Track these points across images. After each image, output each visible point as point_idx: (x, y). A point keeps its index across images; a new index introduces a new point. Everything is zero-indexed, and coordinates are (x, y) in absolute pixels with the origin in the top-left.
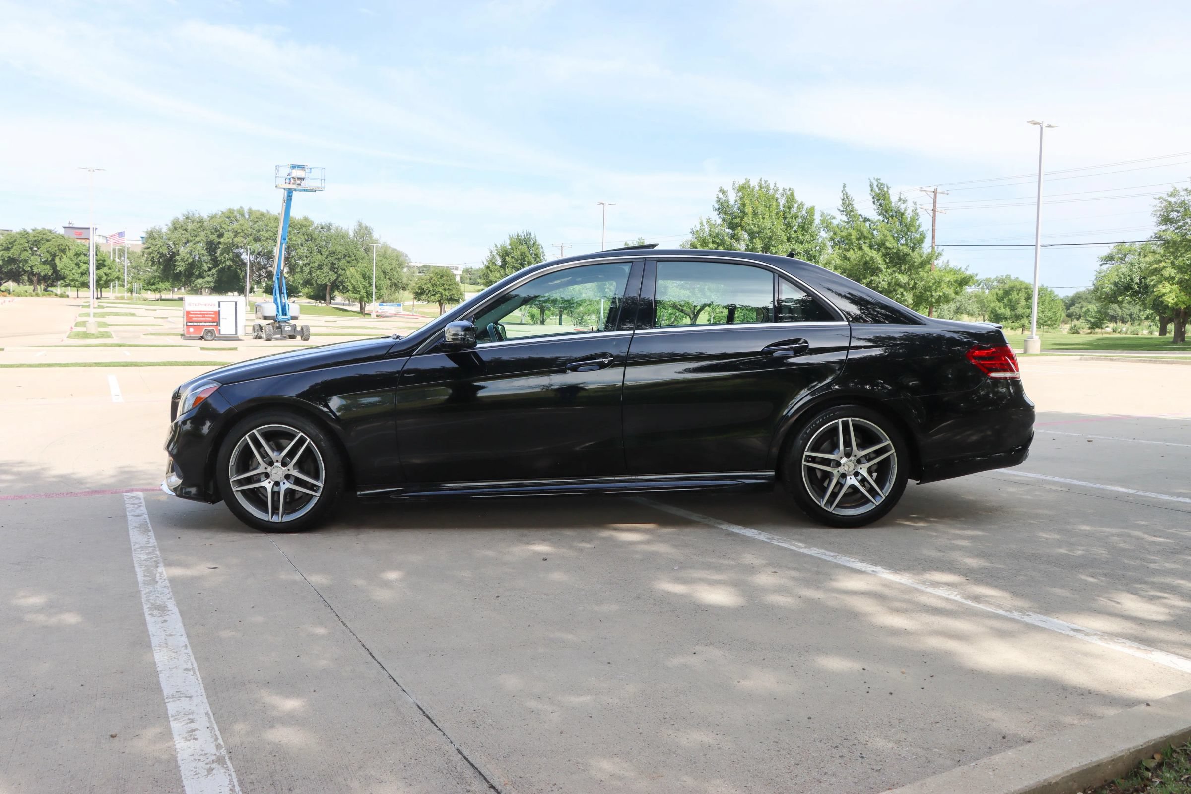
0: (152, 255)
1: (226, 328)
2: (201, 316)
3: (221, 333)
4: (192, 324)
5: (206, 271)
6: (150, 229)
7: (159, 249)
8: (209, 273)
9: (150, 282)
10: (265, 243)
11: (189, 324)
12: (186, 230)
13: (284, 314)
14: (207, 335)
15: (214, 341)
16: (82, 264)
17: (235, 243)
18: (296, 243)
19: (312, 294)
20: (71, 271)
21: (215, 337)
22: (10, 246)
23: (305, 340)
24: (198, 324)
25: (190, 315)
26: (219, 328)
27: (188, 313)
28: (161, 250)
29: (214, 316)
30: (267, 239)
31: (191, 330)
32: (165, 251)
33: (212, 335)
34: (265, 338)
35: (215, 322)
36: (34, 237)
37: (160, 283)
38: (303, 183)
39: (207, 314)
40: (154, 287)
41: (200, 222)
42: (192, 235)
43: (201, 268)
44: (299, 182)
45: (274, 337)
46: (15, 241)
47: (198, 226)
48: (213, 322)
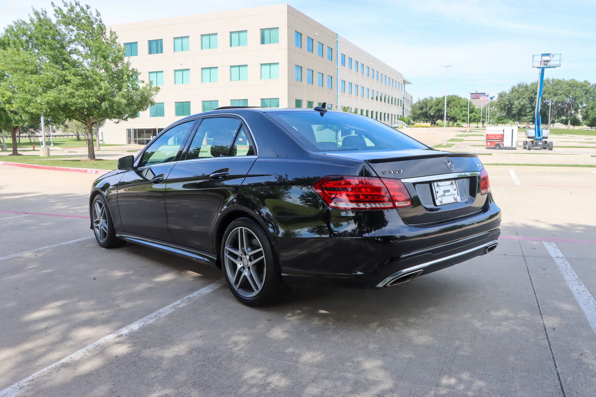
0: (501, 105)
1: (507, 143)
2: (494, 137)
3: (504, 146)
4: (489, 141)
5: (528, 113)
6: (500, 93)
7: (504, 102)
8: (529, 114)
9: (500, 119)
10: (560, 97)
11: (487, 141)
12: (518, 92)
13: (539, 136)
14: (496, 147)
15: (500, 150)
16: (463, 111)
17: (543, 97)
18: (578, 95)
19: (589, 123)
20: (458, 115)
21: (501, 147)
22: (438, 104)
23: (550, 150)
24: (492, 141)
25: (488, 136)
26: (503, 143)
27: (487, 135)
28: (505, 103)
29: (500, 137)
30: (561, 94)
31: (489, 144)
32: (507, 103)
33: (499, 147)
34: (527, 148)
35: (501, 140)
36: (448, 99)
37: (505, 119)
38: (549, 64)
39: (497, 136)
40: (501, 121)
41: (526, 87)
42: (521, 94)
43: (525, 111)
44: (546, 63)
45: (532, 148)
46: (440, 101)
47: (524, 89)
48: (500, 140)
